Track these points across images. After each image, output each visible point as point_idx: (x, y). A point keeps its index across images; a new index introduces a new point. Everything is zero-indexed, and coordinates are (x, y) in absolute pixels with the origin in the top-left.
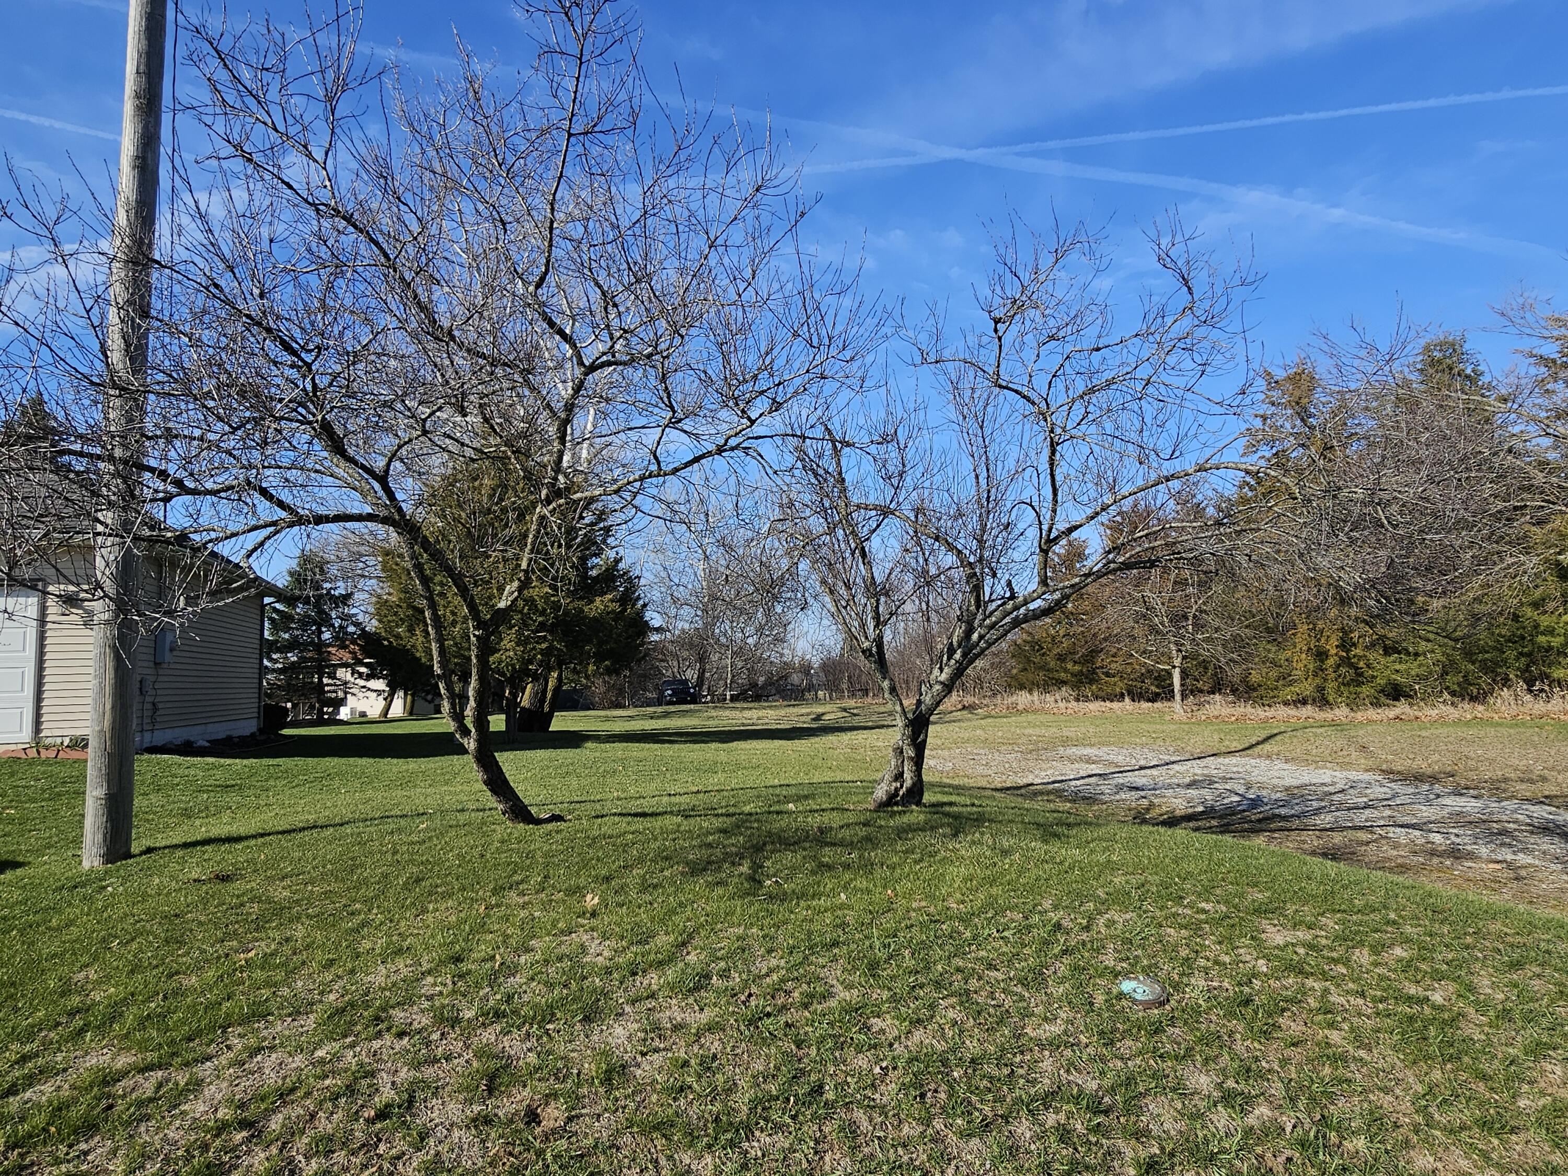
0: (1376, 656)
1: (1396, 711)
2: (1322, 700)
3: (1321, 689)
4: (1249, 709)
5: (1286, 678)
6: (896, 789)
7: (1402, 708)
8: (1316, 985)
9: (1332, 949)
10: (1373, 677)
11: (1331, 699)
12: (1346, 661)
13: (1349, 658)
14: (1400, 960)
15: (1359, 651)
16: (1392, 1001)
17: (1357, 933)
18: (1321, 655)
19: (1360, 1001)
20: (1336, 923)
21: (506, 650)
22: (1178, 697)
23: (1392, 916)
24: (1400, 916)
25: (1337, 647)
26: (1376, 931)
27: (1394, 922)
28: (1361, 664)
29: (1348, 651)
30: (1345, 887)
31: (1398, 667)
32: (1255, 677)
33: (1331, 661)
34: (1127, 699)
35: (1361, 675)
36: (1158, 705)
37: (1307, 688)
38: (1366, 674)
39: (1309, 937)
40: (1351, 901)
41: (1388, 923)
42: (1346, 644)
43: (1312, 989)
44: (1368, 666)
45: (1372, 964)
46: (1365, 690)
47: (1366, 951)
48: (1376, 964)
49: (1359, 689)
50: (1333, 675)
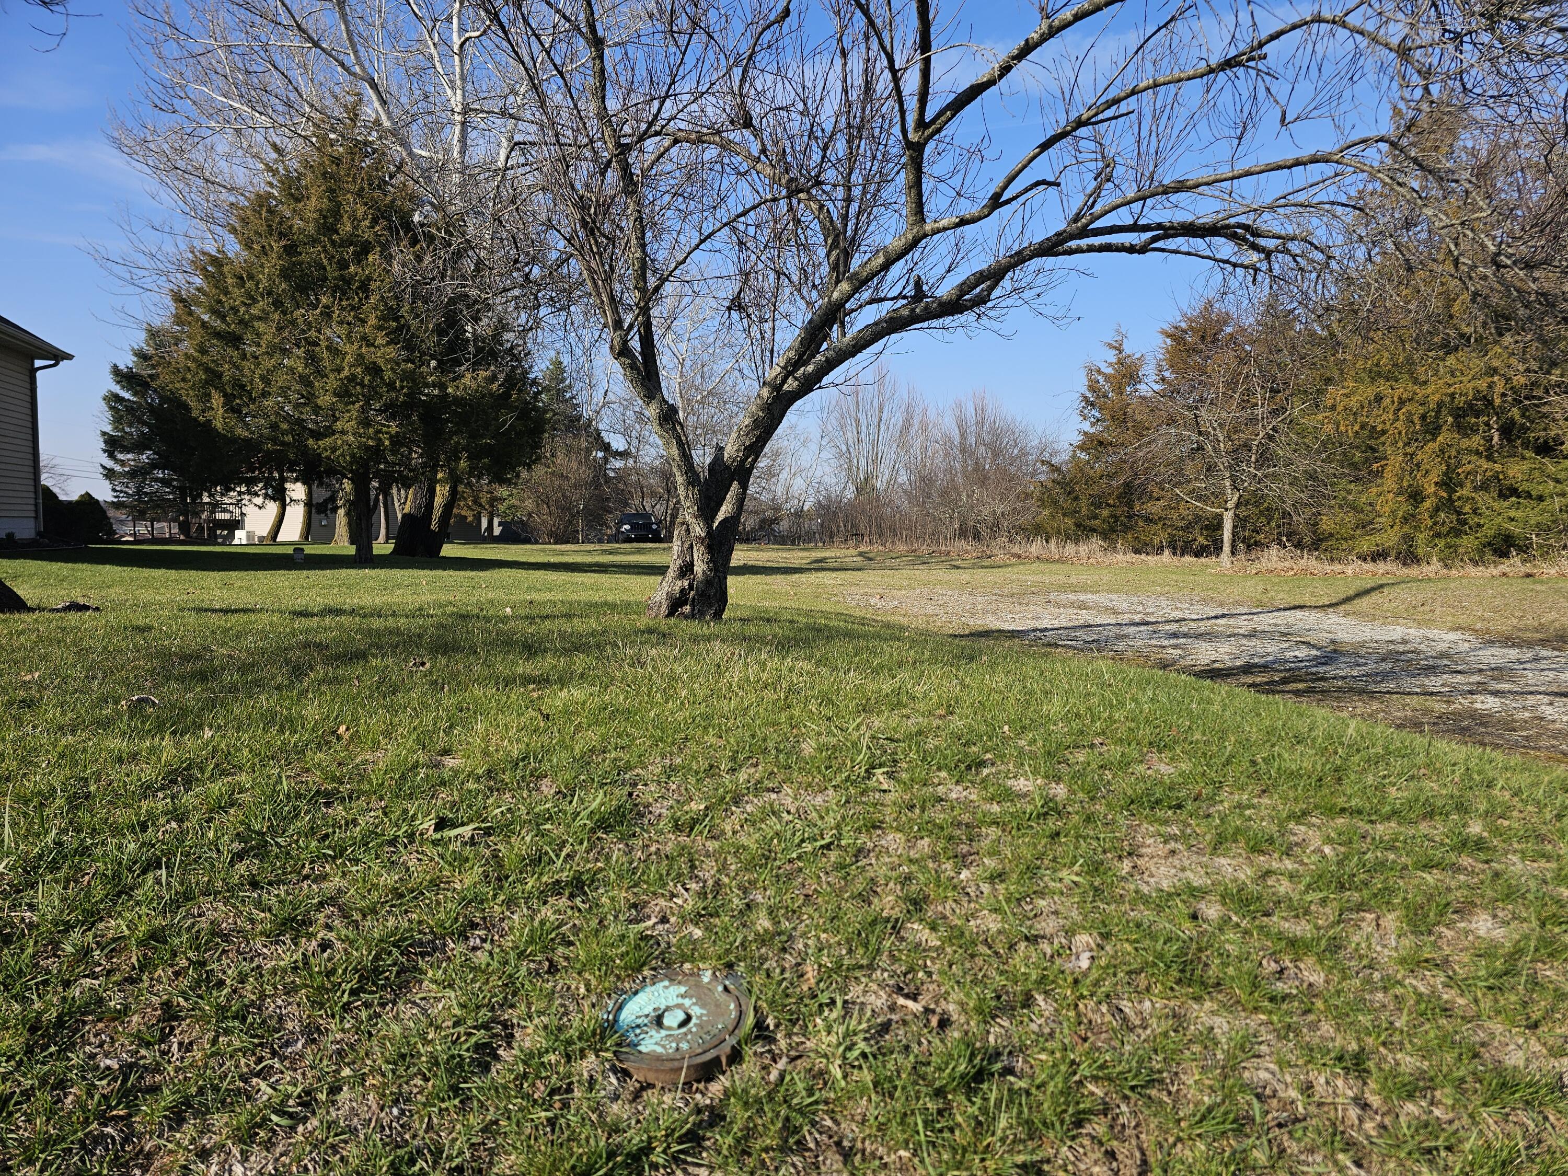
0: (1484, 500)
1: (1503, 568)
2: (1409, 557)
3: (1408, 539)
4: (1313, 562)
5: (1366, 526)
6: (683, 590)
7: (1514, 564)
8: (1221, 1024)
9: (1302, 912)
10: (1479, 526)
11: (1420, 552)
12: (1448, 504)
13: (1450, 500)
14: (1487, 952)
15: (1465, 492)
16: (1445, 1095)
17: (1381, 866)
18: (1416, 496)
19: (1346, 1089)
20: (1328, 840)
21: (343, 432)
22: (1227, 548)
23: (1476, 828)
24: (1496, 831)
25: (1436, 484)
26: (1428, 866)
27: (1480, 845)
28: (1467, 509)
29: (1452, 491)
30: (1375, 761)
31: (1512, 513)
32: (1326, 524)
33: (1427, 504)
34: (1166, 552)
35: (1465, 523)
36: (1203, 560)
37: (1390, 538)
38: (1471, 522)
39: (1246, 874)
40: (1380, 788)
41: (1464, 845)
42: (1448, 483)
43: (1208, 1038)
44: (1475, 511)
45: (1403, 961)
46: (1468, 542)
47: (1391, 920)
48: (1415, 964)
49: (1458, 541)
50: (1430, 523)
